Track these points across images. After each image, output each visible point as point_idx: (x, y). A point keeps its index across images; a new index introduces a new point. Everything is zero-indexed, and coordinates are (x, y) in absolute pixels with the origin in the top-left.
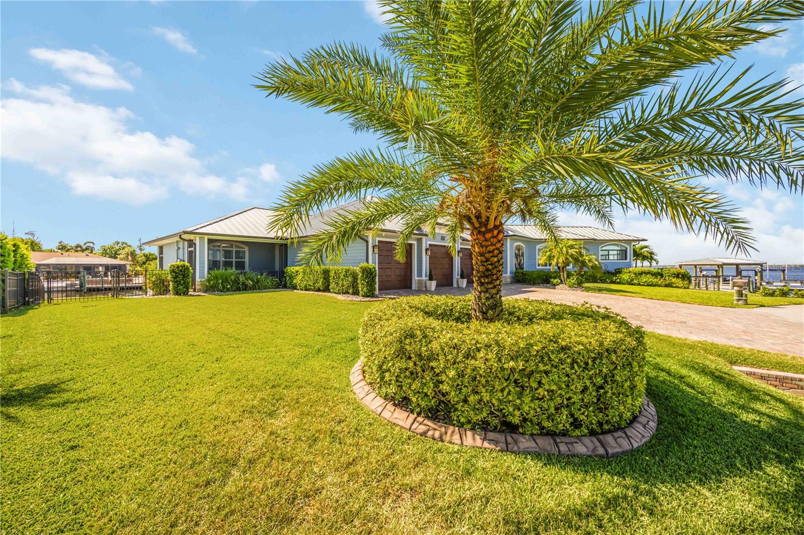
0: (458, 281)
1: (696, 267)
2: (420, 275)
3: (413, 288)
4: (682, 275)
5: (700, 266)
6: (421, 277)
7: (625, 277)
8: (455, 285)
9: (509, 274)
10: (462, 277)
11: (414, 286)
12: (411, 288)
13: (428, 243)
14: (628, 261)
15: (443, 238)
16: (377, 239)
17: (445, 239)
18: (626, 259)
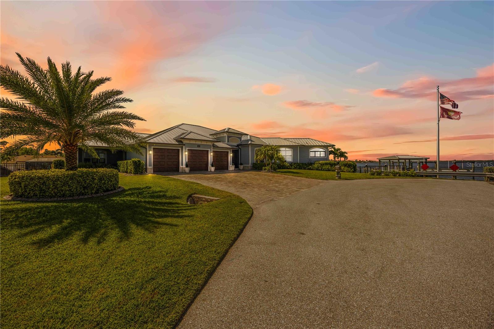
0: (210, 168)
1: (390, 161)
2: (182, 165)
3: (180, 171)
4: (348, 165)
5: (392, 160)
6: (183, 166)
7: (316, 166)
8: (209, 170)
9: (250, 165)
10: (212, 166)
11: (180, 170)
12: (179, 171)
13: (187, 148)
14: (326, 157)
15: (199, 146)
16: (152, 147)
17: (201, 146)
18: (325, 156)
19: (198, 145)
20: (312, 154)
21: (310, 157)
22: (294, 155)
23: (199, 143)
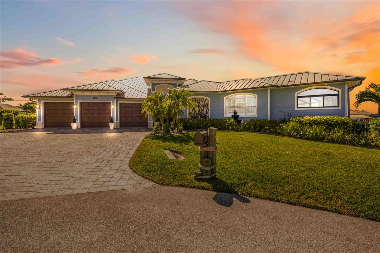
13: (79, 101)
14: (340, 107)
15: (96, 98)
16: (42, 101)
17: (98, 98)
18: (338, 106)
19: (94, 97)
20: (303, 103)
21: (296, 109)
22: (261, 106)
23: (94, 94)
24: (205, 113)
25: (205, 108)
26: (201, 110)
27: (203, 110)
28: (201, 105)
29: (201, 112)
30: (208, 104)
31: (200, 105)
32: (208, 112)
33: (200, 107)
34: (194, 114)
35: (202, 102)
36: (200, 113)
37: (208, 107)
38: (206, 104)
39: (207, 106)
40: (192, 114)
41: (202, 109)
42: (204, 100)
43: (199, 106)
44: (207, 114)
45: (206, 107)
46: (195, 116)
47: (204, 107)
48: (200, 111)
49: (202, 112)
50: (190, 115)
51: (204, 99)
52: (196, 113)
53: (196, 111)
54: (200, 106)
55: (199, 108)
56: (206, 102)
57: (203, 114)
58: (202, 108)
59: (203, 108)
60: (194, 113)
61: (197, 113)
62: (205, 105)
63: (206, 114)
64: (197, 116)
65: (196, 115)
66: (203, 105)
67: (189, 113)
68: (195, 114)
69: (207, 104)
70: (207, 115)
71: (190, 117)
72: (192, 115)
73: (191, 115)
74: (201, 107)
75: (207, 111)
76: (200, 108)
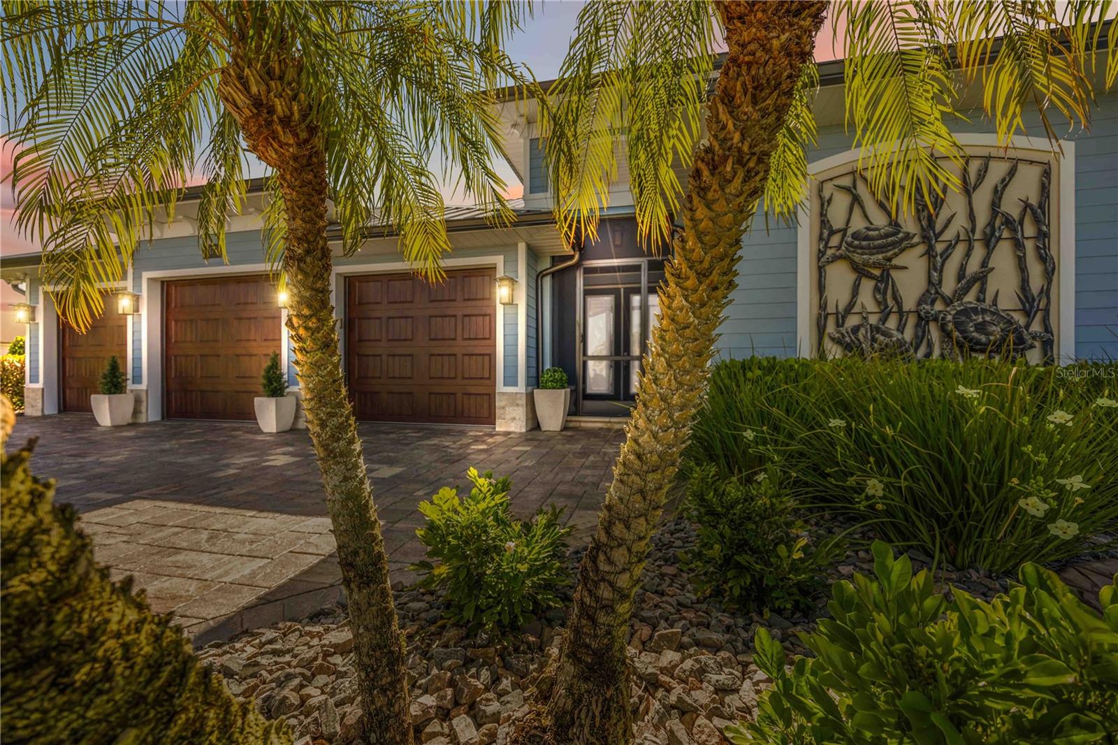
13: (146, 276)
24: (1003, 304)
25: (1003, 257)
26: (961, 275)
27: (981, 278)
28: (960, 222)
29: (961, 293)
30: (1040, 211)
31: (949, 221)
32: (1046, 292)
33: (939, 248)
34: (873, 320)
35: (968, 190)
36: (939, 306)
37: (1042, 236)
38: (1015, 213)
39: (1029, 230)
40: (853, 321)
41: (973, 266)
42: (997, 171)
43: (937, 236)
44: (1028, 314)
45: (1018, 245)
46: (886, 334)
47: (990, 241)
48: (948, 287)
49: (970, 298)
50: (831, 328)
51: (992, 164)
52: (901, 312)
53: (902, 292)
54: (949, 235)
55: (930, 253)
56: (1025, 186)
57: (984, 311)
58: (968, 255)
59: (979, 252)
60: (871, 306)
61: (909, 304)
62: (1008, 222)
63: (1020, 319)
64: (908, 335)
65: (901, 328)
66: (982, 219)
67: (823, 306)
68: (884, 320)
69: (1034, 201)
70: (1036, 327)
71: (828, 344)
72: (856, 330)
73: (839, 325)
74: (951, 246)
75: (1036, 283)
76: (946, 255)
